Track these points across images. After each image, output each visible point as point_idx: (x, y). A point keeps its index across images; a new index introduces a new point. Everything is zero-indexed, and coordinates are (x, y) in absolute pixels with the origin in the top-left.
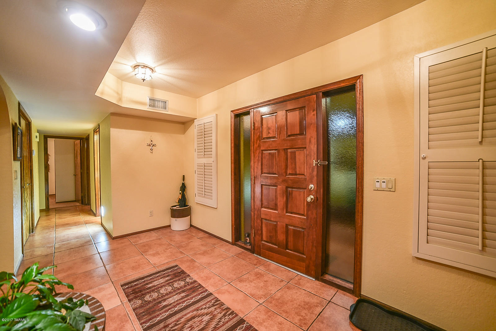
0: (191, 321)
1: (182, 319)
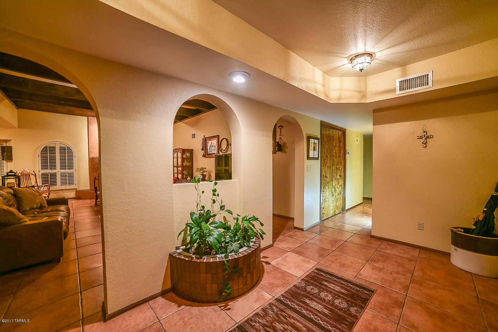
0: (291, 328)
1: (292, 320)
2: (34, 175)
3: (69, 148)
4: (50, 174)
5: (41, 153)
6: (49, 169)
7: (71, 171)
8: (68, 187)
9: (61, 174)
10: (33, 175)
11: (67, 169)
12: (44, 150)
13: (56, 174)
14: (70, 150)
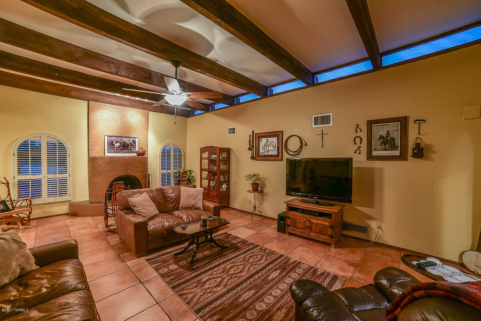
2: (5, 184)
3: (62, 144)
4: (31, 181)
5: (18, 151)
6: (30, 174)
7: (64, 176)
8: (59, 199)
9: (48, 181)
10: (3, 183)
11: (57, 173)
12: (23, 147)
13: (41, 181)
14: (62, 147)
